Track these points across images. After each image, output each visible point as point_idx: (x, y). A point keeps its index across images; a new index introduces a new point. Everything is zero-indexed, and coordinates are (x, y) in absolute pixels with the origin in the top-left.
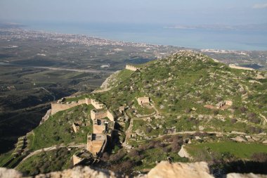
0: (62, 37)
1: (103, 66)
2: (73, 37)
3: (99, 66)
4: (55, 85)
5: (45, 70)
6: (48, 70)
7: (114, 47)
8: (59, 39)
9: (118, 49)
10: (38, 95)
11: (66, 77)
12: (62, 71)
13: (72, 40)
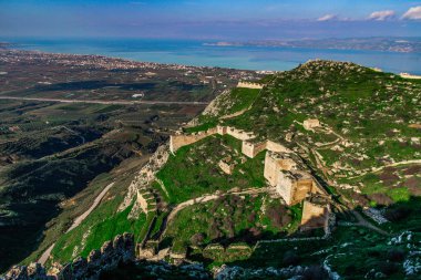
0: (70, 59)
1: (135, 96)
2: (85, 58)
3: (131, 95)
4: (77, 123)
5: (55, 103)
6: (59, 103)
7: (144, 71)
8: (65, 61)
9: (150, 73)
10: (59, 136)
11: (89, 111)
12: (80, 104)
13: (84, 63)
